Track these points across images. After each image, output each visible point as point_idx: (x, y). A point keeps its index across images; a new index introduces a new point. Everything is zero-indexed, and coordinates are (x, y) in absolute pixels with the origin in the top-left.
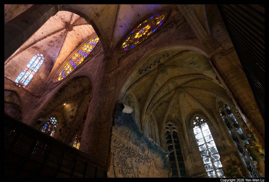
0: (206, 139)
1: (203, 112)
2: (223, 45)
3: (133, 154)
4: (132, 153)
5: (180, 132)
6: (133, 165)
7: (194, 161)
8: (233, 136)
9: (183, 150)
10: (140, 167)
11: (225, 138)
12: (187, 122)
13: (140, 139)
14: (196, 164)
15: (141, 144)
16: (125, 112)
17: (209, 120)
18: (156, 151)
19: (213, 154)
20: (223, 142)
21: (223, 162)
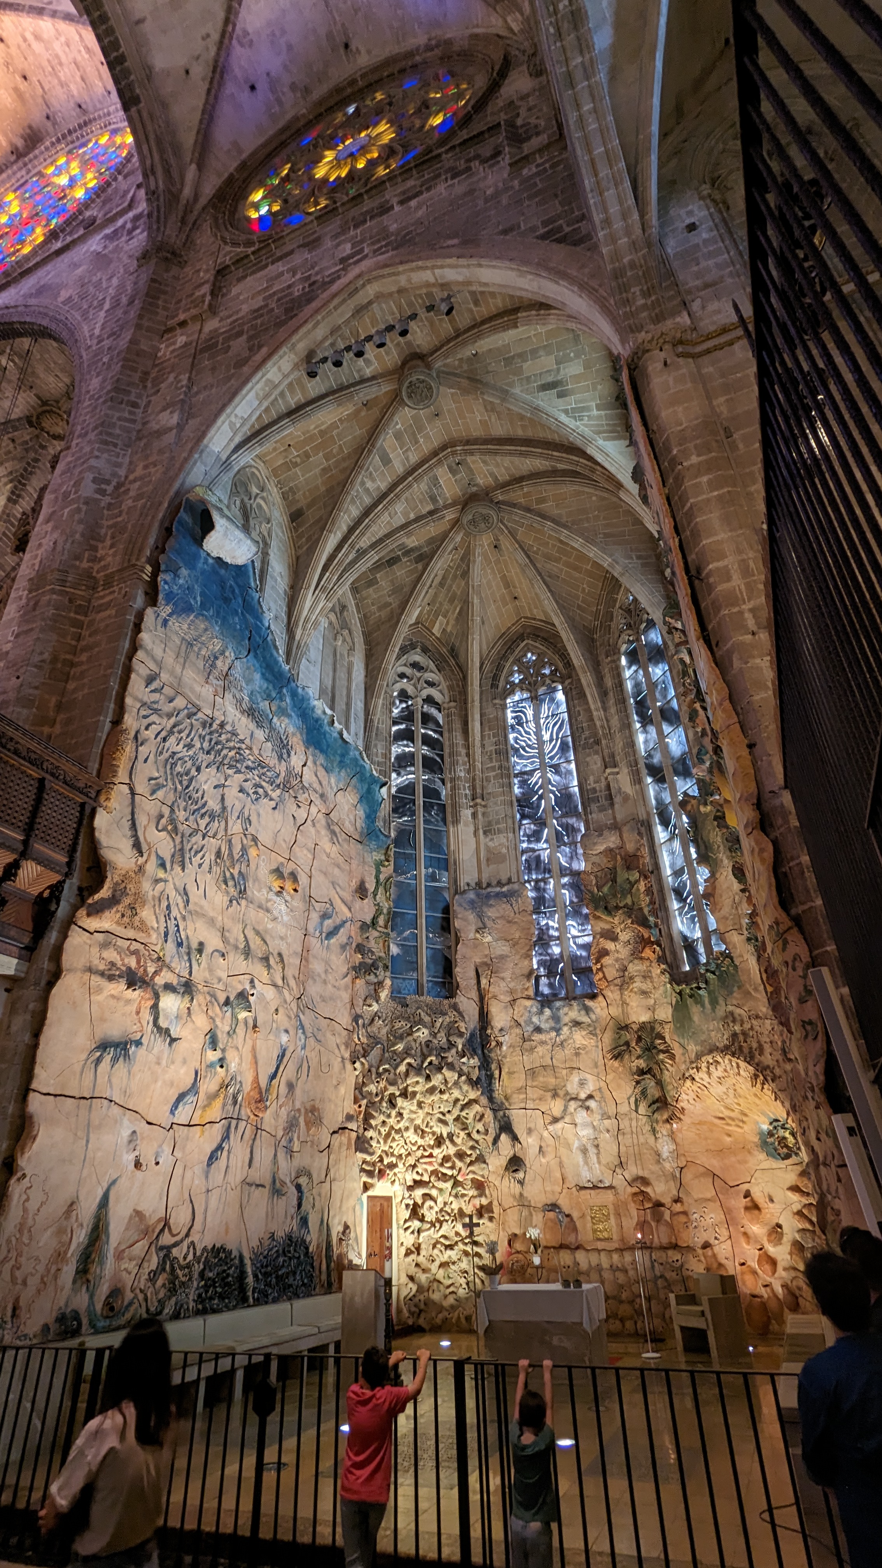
0: (547, 751)
1: (557, 636)
2: (696, 306)
3: (232, 753)
4: (231, 749)
5: (453, 704)
6: (228, 803)
7: (485, 833)
8: (646, 758)
9: (453, 780)
10: (259, 815)
11: (618, 758)
12: (487, 667)
13: (274, 695)
14: (491, 844)
15: (275, 720)
16: (214, 554)
17: (574, 675)
18: (342, 765)
19: (562, 816)
20: (607, 774)
21: (591, 852)
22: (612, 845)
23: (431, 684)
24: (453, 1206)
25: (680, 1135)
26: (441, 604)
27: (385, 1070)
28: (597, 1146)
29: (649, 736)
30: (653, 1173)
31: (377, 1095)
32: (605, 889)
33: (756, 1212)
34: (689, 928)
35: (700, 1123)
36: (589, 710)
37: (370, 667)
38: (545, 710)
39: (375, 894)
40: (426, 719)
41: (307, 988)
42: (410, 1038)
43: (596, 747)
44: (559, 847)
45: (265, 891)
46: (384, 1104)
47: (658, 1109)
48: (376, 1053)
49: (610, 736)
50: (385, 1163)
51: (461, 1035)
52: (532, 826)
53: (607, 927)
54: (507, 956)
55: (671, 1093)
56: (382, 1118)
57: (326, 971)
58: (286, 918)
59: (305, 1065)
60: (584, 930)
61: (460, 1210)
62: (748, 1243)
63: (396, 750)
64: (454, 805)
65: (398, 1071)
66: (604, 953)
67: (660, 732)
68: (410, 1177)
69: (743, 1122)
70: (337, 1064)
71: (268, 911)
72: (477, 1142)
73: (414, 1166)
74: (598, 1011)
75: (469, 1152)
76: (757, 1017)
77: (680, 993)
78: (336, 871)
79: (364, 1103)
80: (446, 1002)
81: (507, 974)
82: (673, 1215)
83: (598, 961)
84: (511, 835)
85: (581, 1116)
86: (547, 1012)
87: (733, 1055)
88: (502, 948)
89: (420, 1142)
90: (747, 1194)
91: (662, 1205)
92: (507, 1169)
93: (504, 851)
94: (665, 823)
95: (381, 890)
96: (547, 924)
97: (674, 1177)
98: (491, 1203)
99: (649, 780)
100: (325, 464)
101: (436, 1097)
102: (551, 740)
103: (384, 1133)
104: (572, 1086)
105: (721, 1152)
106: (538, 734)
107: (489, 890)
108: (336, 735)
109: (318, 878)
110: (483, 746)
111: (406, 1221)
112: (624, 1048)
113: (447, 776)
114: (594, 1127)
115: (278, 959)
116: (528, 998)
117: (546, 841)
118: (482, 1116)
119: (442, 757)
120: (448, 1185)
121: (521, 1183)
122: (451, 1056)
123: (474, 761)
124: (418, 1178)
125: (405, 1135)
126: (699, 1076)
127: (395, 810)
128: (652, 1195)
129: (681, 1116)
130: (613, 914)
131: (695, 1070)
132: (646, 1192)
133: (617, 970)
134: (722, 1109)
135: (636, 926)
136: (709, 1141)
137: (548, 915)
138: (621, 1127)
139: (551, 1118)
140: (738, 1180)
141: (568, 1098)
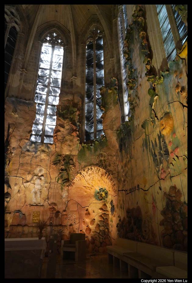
0: (53, 65)
5: (23, 34)
7: (24, 81)
8: (87, 77)
9: (16, 59)
11: (77, 75)
14: (25, 86)
17: (69, 45)
19: (54, 87)
20: (73, 78)
21: (62, 99)
22: (70, 99)
23: (17, 23)
25: (71, 191)
28: (41, 192)
29: (90, 71)
30: (58, 202)
33: (89, 215)
34: (89, 129)
35: (78, 188)
36: (72, 58)
38: (56, 52)
43: (71, 69)
44: (50, 95)
47: (66, 182)
49: (77, 67)
52: (42, 86)
53: (61, 123)
54: (22, 124)
55: (71, 177)
60: (52, 123)
62: (84, 224)
64: (14, 68)
66: (59, 131)
67: (95, 70)
69: (92, 188)
74: (52, 149)
76: (111, 155)
77: (83, 147)
81: (21, 130)
82: (62, 215)
83: (56, 133)
84: (34, 86)
85: (38, 181)
86: (33, 145)
88: (21, 121)
90: (87, 210)
91: (59, 212)
93: (30, 90)
94: (89, 97)
96: (39, 118)
97: (65, 203)
99: (86, 84)
102: (55, 62)
104: (37, 171)
105: (82, 197)
106: (51, 59)
107: (21, 100)
110: (31, 53)
112: (58, 162)
114: (41, 185)
116: (27, 139)
117: (46, 92)
119: (13, 49)
121: (8, 202)
123: (26, 56)
129: (73, 185)
130: (65, 119)
131: (83, 171)
132: (55, 208)
133: (62, 137)
134: (87, 184)
135: (72, 125)
136: (79, 194)
137: (40, 115)
138: (51, 186)
139: (25, 181)
140: (85, 206)
141: (34, 175)
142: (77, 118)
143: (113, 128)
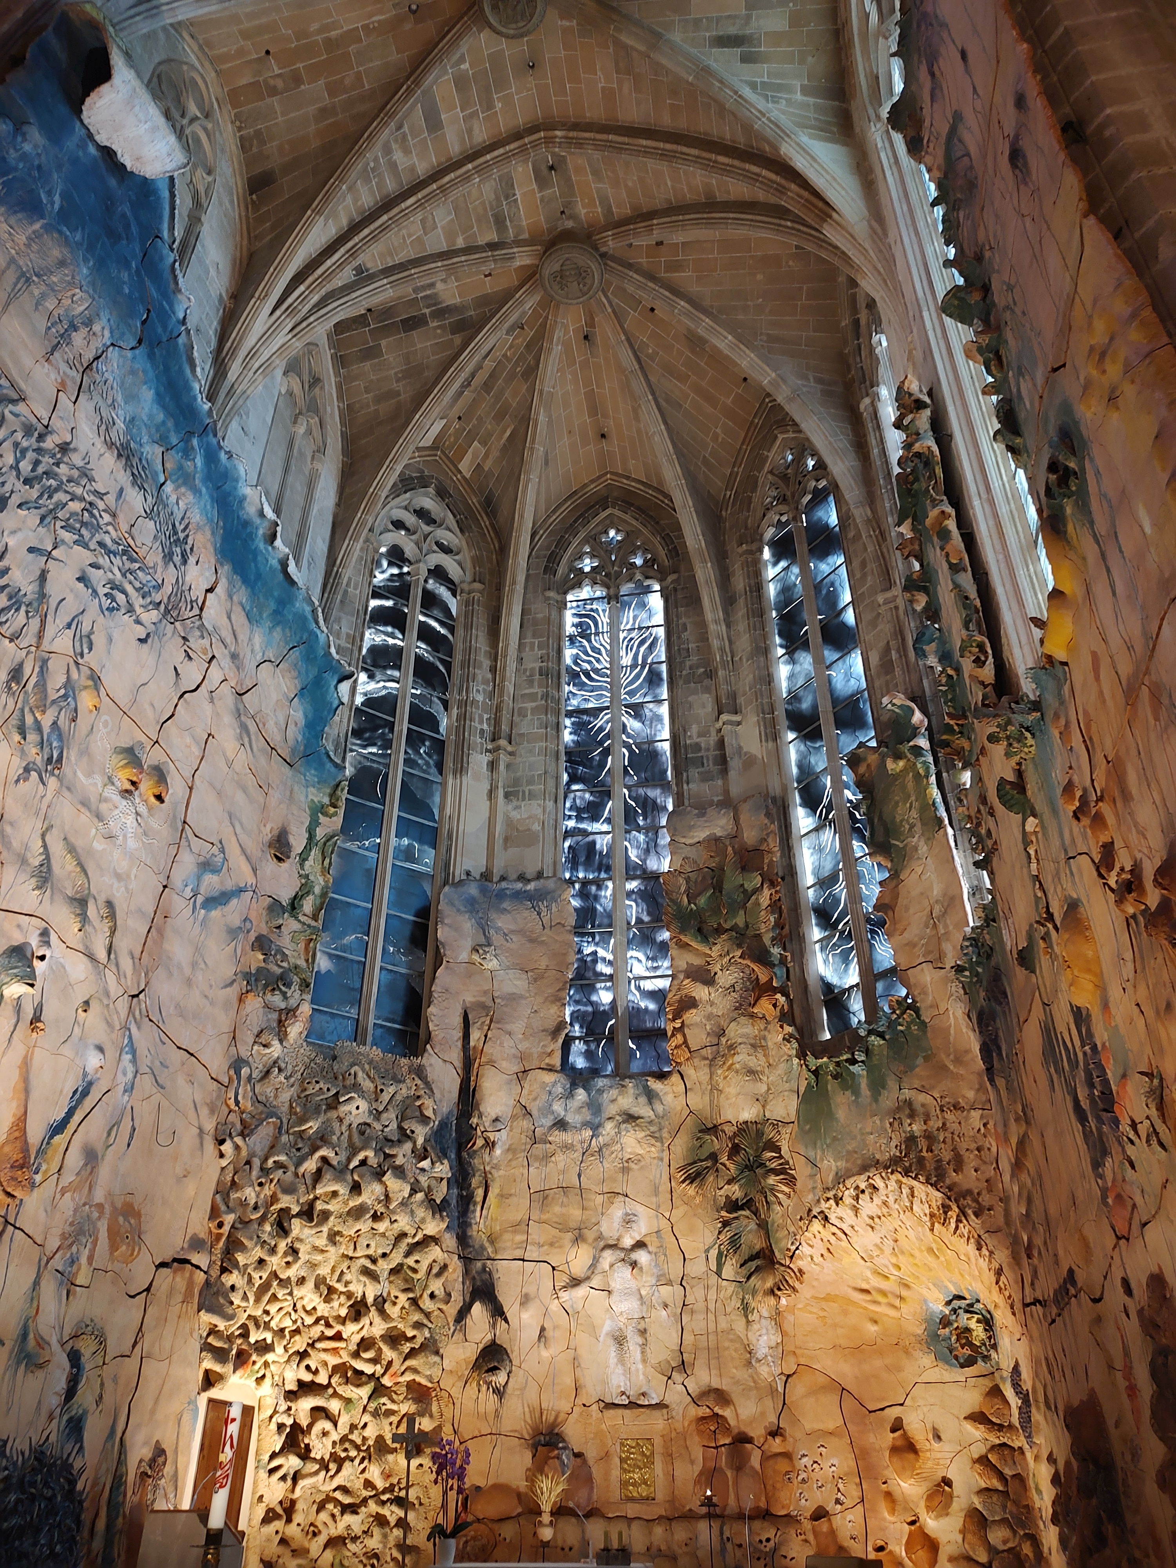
0: (624, 682)
3: (77, 506)
4: (74, 497)
6: (53, 590)
7: (507, 795)
8: (789, 702)
9: (463, 704)
10: (110, 640)
11: (741, 700)
12: (542, 539)
13: (174, 440)
14: (515, 815)
15: (169, 488)
16: (102, 139)
17: (682, 568)
18: (278, 617)
19: (639, 784)
20: (721, 723)
21: (683, 840)
22: (719, 832)
23: (446, 550)
24: (367, 1433)
25: (791, 1318)
26: (480, 419)
27: (279, 1165)
28: (643, 1332)
29: (798, 668)
30: (737, 1382)
31: (256, 1208)
32: (702, 901)
33: (911, 1456)
34: (835, 970)
35: (828, 1298)
36: (702, 625)
37: (348, 491)
38: (628, 618)
39: (303, 858)
40: (430, 601)
41: (154, 982)
42: (333, 1114)
43: (707, 682)
44: (628, 832)
45: (99, 780)
46: (268, 1228)
47: (758, 1269)
48: (264, 1134)
49: (733, 664)
50: (252, 1340)
51: (424, 1120)
52: (587, 795)
53: (697, 961)
54: (521, 997)
55: (782, 1244)
56: (258, 1252)
57: (194, 965)
58: (132, 844)
59: (126, 1125)
60: (657, 968)
61: (380, 1439)
62: (893, 1512)
63: (373, 637)
64: (462, 745)
65: (301, 1170)
66: (689, 1003)
67: (819, 661)
68: (293, 1375)
69: (901, 1298)
70: (188, 1137)
71: (99, 817)
72: (427, 1315)
73: (303, 1355)
74: (669, 1099)
75: (410, 1333)
76: (956, 1107)
77: (816, 1073)
78: (240, 796)
79: (229, 1219)
80: (404, 1061)
81: (518, 1027)
82: (766, 1458)
83: (677, 1015)
84: (550, 804)
85: (622, 1277)
86: (581, 1095)
87: (906, 1173)
88: (515, 983)
89: (323, 1309)
90: (897, 1426)
91: (750, 1440)
92: (477, 1366)
93: (536, 827)
94: (812, 801)
95: (315, 853)
96: (595, 953)
97: (773, 1391)
98: (439, 1427)
99: (791, 736)
100: (327, 101)
101: (364, 1225)
102: (634, 666)
103: (258, 1283)
105: (859, 1350)
106: (613, 655)
107: (504, 885)
108: (274, 563)
109: (203, 796)
110: (520, 660)
111: (273, 1456)
112: (709, 1164)
113: (453, 696)
115: (104, 911)
116: (550, 1069)
117: (608, 821)
118: (445, 1267)
119: (448, 665)
120: (364, 1392)
121: (500, 1392)
122: (402, 1154)
123: (503, 680)
124: (307, 1377)
125: (297, 1293)
126: (840, 1214)
127: (357, 733)
128: (732, 1422)
129: (797, 1285)
130: (711, 940)
131: (832, 1202)
132: (722, 1416)
133: (708, 1034)
134: (869, 1274)
135: (748, 962)
136: (840, 1331)
137: (597, 938)
138: (690, 1300)
139: (566, 1279)
140: (883, 1399)
141: (602, 1244)
142: (765, 926)
143: (941, 957)
